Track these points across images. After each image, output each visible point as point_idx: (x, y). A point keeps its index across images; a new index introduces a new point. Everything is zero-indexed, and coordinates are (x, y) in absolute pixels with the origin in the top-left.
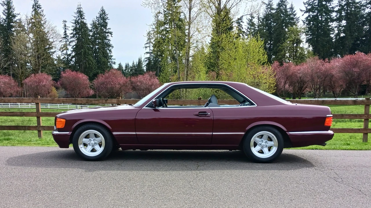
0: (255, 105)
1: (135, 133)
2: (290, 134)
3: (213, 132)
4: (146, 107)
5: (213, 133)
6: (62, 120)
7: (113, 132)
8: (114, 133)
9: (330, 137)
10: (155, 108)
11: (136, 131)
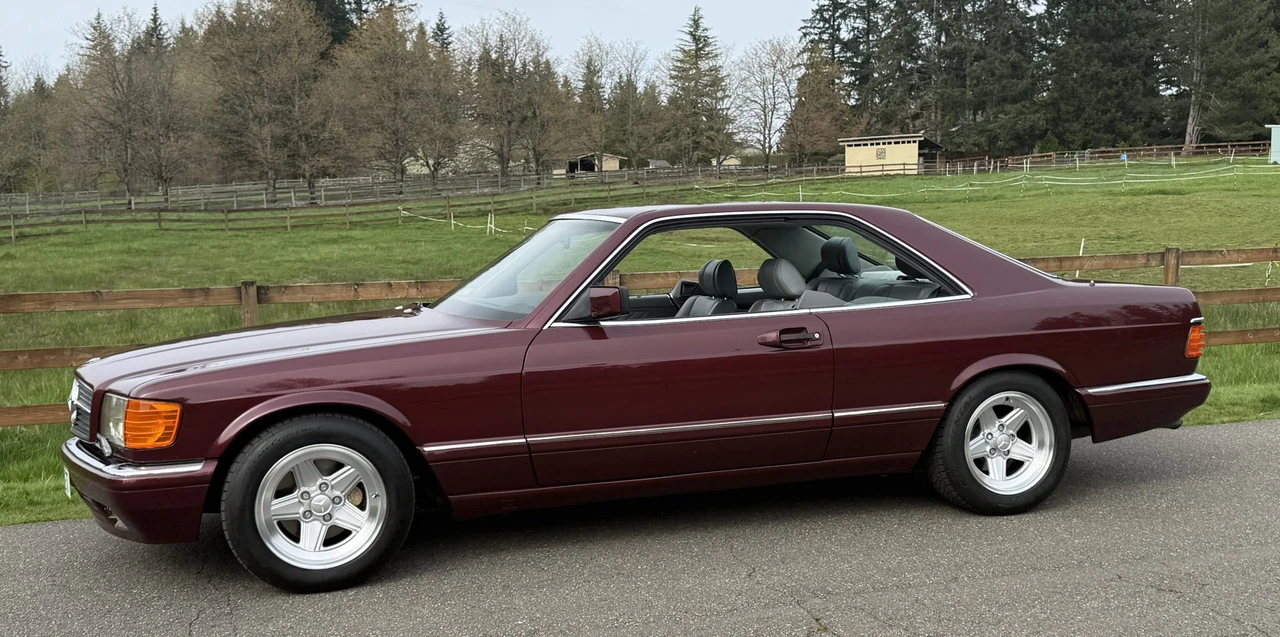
0: (967, 293)
1: (524, 440)
2: (1090, 395)
3: (833, 407)
4: (556, 321)
5: (836, 415)
6: (161, 407)
7: (422, 445)
8: (426, 449)
9: (1199, 393)
10: (597, 322)
11: (523, 433)
